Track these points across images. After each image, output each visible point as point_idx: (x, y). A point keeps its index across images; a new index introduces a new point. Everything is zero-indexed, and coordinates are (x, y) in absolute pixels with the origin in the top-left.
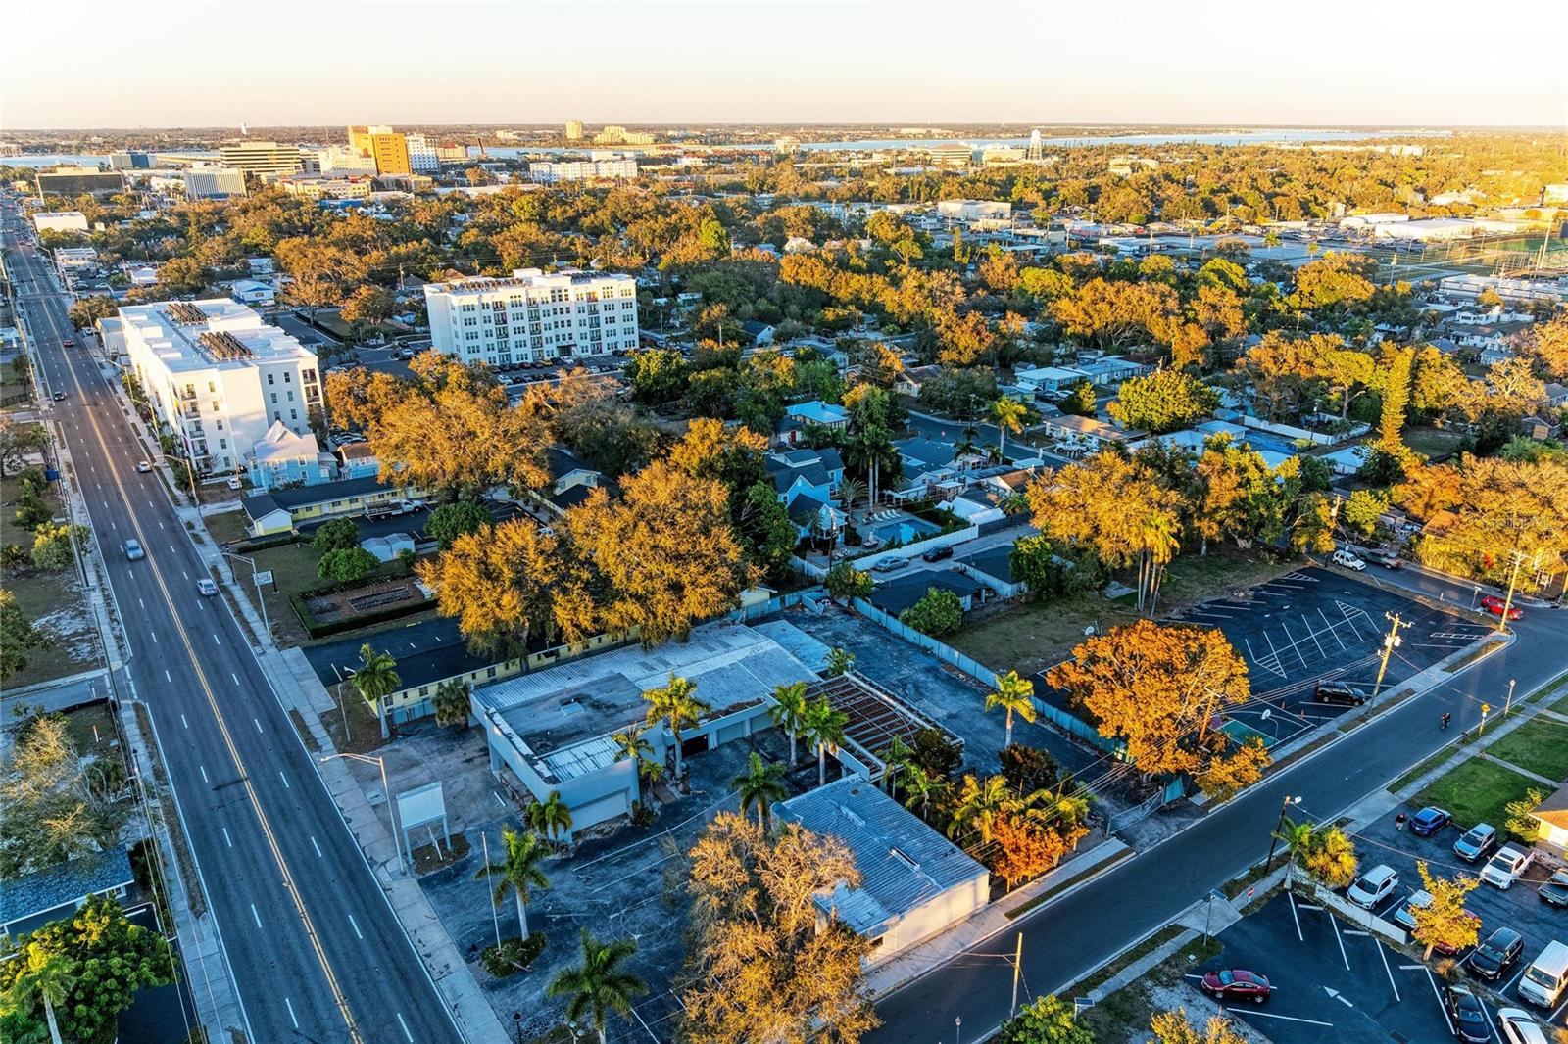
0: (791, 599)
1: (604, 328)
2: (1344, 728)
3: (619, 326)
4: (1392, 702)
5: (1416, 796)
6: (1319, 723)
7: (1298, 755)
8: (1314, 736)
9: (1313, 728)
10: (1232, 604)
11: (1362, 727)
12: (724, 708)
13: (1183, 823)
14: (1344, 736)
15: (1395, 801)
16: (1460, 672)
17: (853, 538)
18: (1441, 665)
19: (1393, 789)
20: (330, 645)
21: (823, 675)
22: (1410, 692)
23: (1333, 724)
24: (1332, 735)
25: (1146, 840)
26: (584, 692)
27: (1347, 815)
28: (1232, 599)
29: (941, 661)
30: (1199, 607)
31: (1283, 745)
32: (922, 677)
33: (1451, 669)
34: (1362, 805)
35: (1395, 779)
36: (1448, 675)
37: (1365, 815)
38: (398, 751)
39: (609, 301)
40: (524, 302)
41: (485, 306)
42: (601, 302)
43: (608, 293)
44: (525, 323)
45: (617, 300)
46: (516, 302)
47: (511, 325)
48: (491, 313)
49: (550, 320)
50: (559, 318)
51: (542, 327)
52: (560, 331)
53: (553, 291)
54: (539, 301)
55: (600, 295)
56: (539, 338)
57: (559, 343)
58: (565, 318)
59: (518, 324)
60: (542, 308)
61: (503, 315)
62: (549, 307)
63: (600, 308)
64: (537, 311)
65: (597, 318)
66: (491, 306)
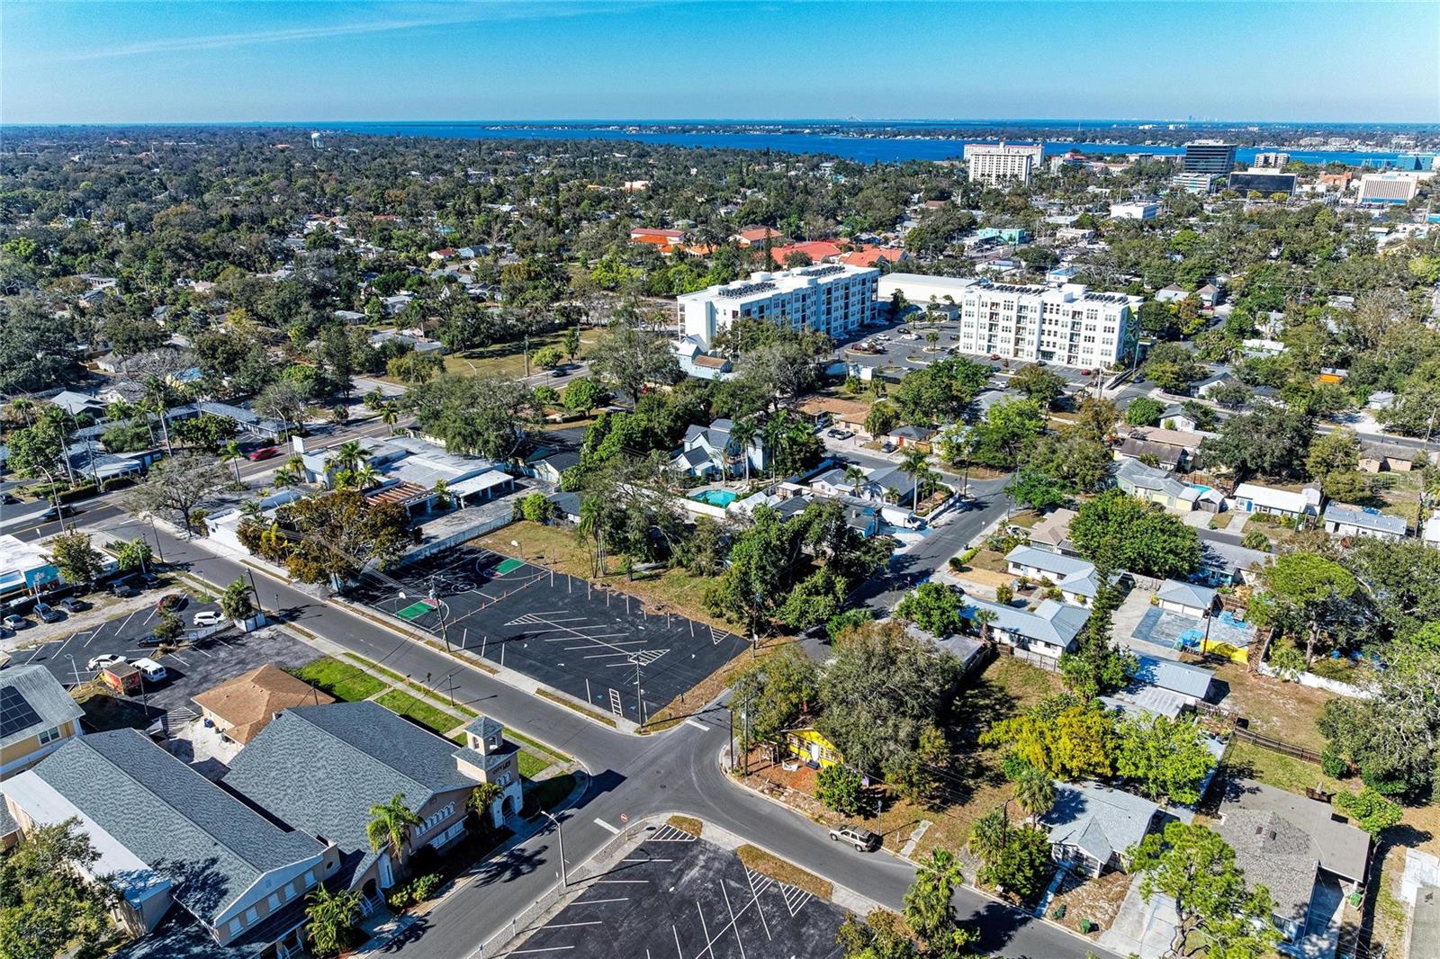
1: (1082, 344)
39: (1091, 322)
40: (1015, 308)
41: (984, 305)
42: (1085, 321)
43: (1093, 315)
44: (1013, 324)
45: (1100, 323)
46: (1008, 307)
47: (1002, 323)
48: (987, 310)
49: (1035, 327)
50: (1046, 327)
51: (1027, 331)
52: (1045, 338)
53: (1045, 304)
54: (1029, 309)
55: (1085, 315)
56: (1024, 339)
57: (1042, 348)
58: (1053, 328)
59: (1007, 324)
60: (1030, 315)
61: (997, 314)
62: (1036, 316)
63: (1083, 326)
64: (1026, 317)
65: (1079, 335)
66: (989, 305)
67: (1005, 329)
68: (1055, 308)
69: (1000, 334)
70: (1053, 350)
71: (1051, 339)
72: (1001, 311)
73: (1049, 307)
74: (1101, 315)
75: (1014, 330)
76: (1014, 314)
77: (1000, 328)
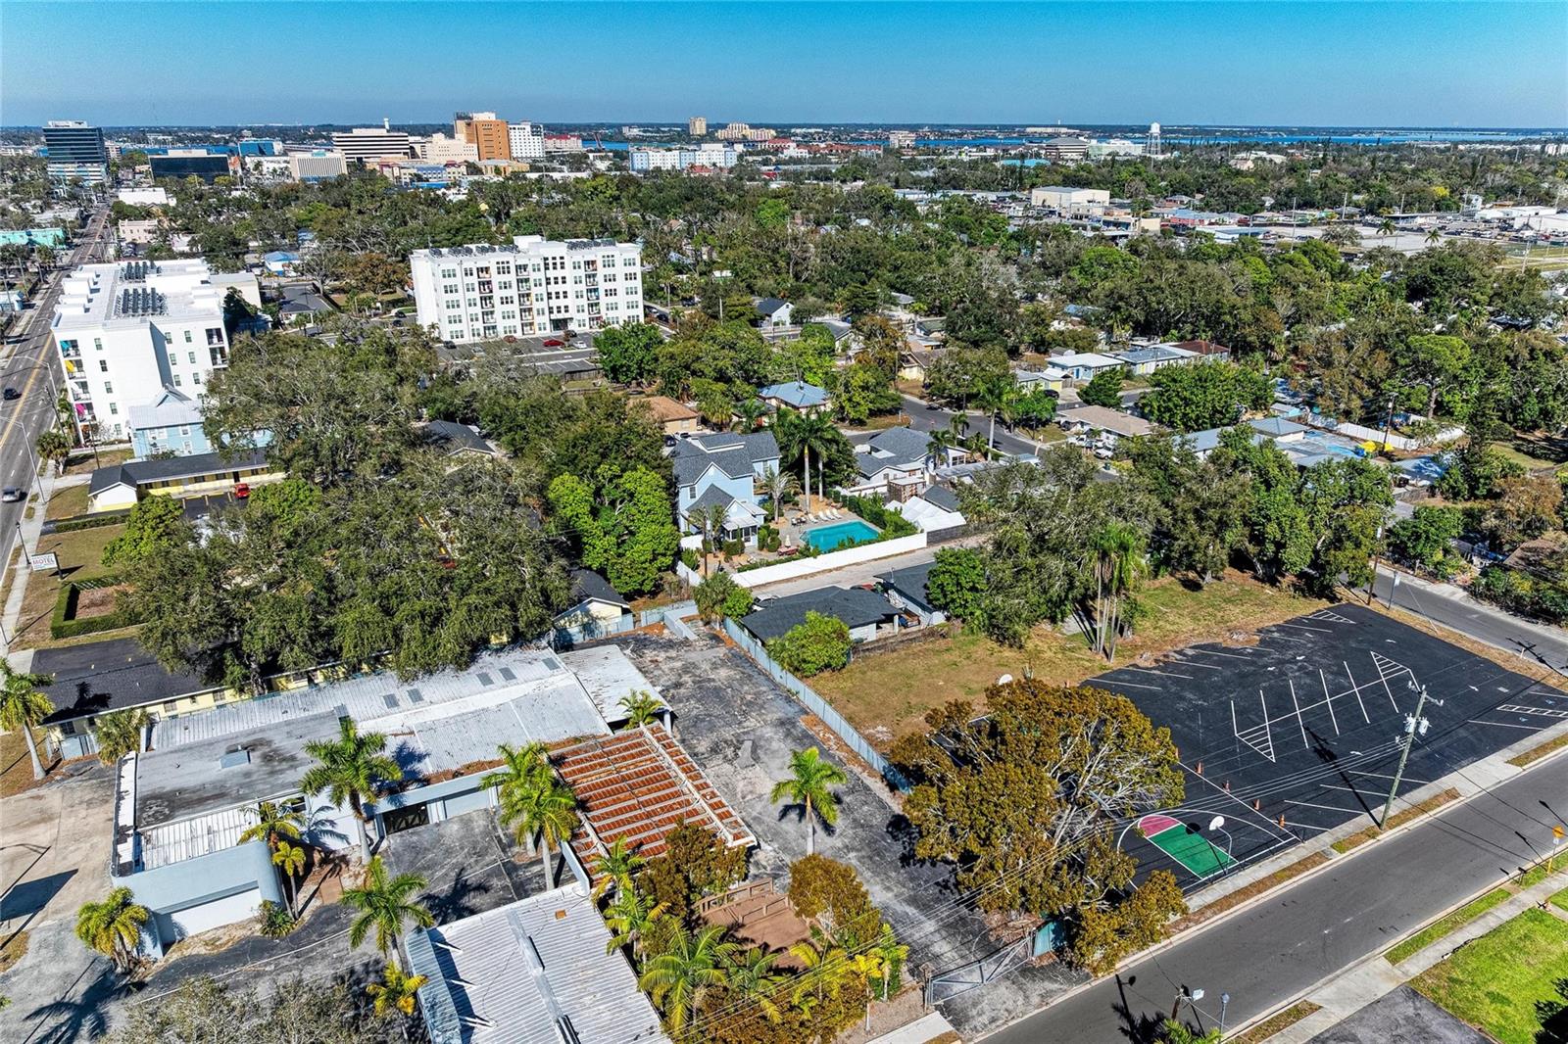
0: (649, 616)
1: (604, 301)
2: (1340, 846)
3: (621, 299)
4: (1422, 808)
5: (1428, 972)
6: (1306, 835)
7: (1260, 886)
8: (1292, 856)
9: (1294, 843)
10: (1227, 650)
11: (1369, 845)
12: (454, 768)
13: (1050, 994)
14: (1338, 859)
15: (1391, 978)
16: (1531, 766)
17: (770, 540)
18: (1507, 753)
19: (1394, 958)
20: (70, 649)
21: (615, 726)
22: (1452, 794)
23: (1326, 839)
24: (1321, 856)
25: (985, 1019)
26: (267, 735)
27: (1314, 999)
28: (1230, 644)
29: (805, 711)
30: (1180, 652)
31: (1242, 867)
32: (768, 732)
33: (1518, 761)
34: (1340, 982)
35: (1402, 937)
36: (1515, 771)
37: (1341, 1001)
38: (39, 797)
39: (609, 271)
40: (513, 269)
41: (468, 273)
42: (601, 272)
43: (609, 263)
44: (513, 292)
45: (620, 270)
46: (503, 269)
47: (498, 294)
48: (474, 280)
49: (542, 290)
50: (553, 288)
51: (533, 297)
52: (554, 303)
53: (546, 259)
54: (530, 268)
55: (599, 264)
56: (530, 310)
57: (553, 317)
58: (560, 288)
59: (505, 293)
60: (533, 276)
61: (489, 283)
62: (541, 275)
63: (600, 278)
64: (527, 280)
65: (596, 290)
66: (475, 272)
67: (505, 301)
68: (558, 261)
69: (499, 309)
70: (567, 316)
71: (562, 302)
72: (496, 279)
73: (550, 262)
74: (619, 261)
75: (516, 299)
76: (512, 277)
77: (496, 301)
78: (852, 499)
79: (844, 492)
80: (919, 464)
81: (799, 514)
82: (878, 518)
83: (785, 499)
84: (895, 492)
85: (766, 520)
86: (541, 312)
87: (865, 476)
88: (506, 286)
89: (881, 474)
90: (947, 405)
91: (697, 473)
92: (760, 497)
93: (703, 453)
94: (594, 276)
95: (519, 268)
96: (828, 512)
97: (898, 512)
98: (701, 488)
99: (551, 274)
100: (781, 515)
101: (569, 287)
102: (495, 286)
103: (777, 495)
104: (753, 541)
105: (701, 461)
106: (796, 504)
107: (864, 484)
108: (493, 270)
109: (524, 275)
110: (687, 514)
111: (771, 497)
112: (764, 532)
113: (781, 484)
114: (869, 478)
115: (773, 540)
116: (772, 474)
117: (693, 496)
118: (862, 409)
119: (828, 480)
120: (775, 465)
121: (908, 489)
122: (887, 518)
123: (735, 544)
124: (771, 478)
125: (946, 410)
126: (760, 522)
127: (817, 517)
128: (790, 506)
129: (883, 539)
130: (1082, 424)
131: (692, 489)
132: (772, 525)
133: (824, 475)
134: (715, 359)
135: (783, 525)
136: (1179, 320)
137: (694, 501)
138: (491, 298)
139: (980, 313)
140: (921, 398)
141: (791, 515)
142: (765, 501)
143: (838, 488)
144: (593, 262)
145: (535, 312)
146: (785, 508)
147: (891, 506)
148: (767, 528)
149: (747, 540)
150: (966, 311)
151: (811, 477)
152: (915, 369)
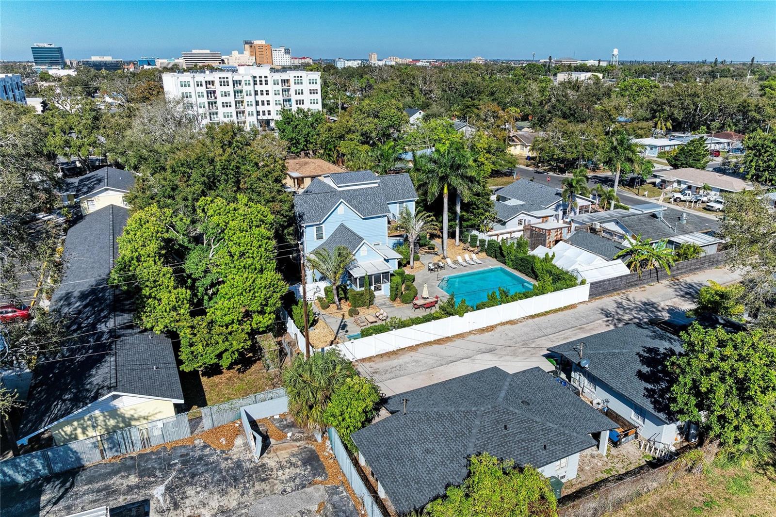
17: (404, 290)
39: (299, 87)
40: (231, 83)
41: (200, 84)
42: (293, 87)
43: (299, 82)
44: (231, 99)
45: (306, 87)
46: (224, 83)
47: (220, 100)
48: (203, 89)
49: (251, 98)
50: (259, 98)
51: (245, 104)
52: (260, 108)
53: (255, 77)
54: (243, 83)
55: (292, 82)
56: (243, 112)
57: (260, 118)
58: (265, 98)
59: (226, 99)
60: (246, 88)
61: (214, 92)
62: (250, 88)
63: (292, 92)
64: (241, 91)
65: (289, 100)
66: (204, 84)
67: (226, 105)
68: (263, 79)
69: (221, 110)
70: (270, 117)
71: (266, 108)
72: (219, 89)
73: (258, 79)
74: (305, 80)
75: (233, 104)
76: (230, 89)
77: (219, 105)
78: (491, 243)
79: (481, 236)
80: (550, 211)
81: (436, 259)
82: (528, 266)
83: (420, 243)
84: (538, 237)
85: (400, 265)
86: (251, 114)
87: (500, 221)
88: (226, 94)
89: (516, 221)
90: (550, 170)
91: (324, 211)
92: (395, 240)
93: (333, 191)
94: (288, 90)
95: (235, 83)
96: (467, 257)
97: (547, 259)
98: (329, 229)
99: (258, 88)
100: (417, 259)
101: (271, 97)
102: (218, 94)
103: (412, 238)
104: (384, 291)
105: (330, 198)
106: (432, 248)
107: (498, 229)
108: (217, 83)
109: (239, 88)
110: (313, 257)
111: (406, 239)
112: (397, 279)
113: (417, 227)
114: (504, 224)
115: (408, 288)
116: (408, 214)
117: (320, 237)
118: (485, 168)
119: (465, 224)
120: (412, 207)
121: (553, 234)
122: (538, 266)
123: (362, 294)
124: (406, 217)
125: (551, 173)
126: (393, 267)
127: (455, 262)
128: (426, 249)
129: (541, 291)
130: (679, 182)
131: (319, 229)
132: (407, 271)
133: (462, 219)
134: (361, 125)
135: (418, 270)
136: (706, 119)
137: (321, 242)
138: (215, 103)
139: (564, 109)
140: (527, 166)
141: (428, 259)
142: (400, 244)
143: (475, 232)
144: (288, 81)
145: (246, 113)
146: (421, 252)
147: (540, 252)
148: (402, 274)
149: (378, 289)
150: (554, 107)
151: (449, 221)
152: (518, 147)
